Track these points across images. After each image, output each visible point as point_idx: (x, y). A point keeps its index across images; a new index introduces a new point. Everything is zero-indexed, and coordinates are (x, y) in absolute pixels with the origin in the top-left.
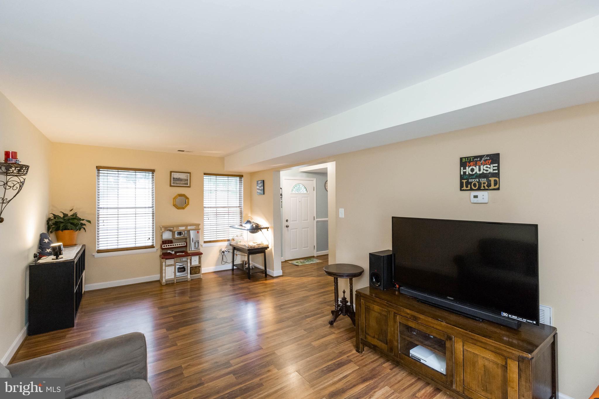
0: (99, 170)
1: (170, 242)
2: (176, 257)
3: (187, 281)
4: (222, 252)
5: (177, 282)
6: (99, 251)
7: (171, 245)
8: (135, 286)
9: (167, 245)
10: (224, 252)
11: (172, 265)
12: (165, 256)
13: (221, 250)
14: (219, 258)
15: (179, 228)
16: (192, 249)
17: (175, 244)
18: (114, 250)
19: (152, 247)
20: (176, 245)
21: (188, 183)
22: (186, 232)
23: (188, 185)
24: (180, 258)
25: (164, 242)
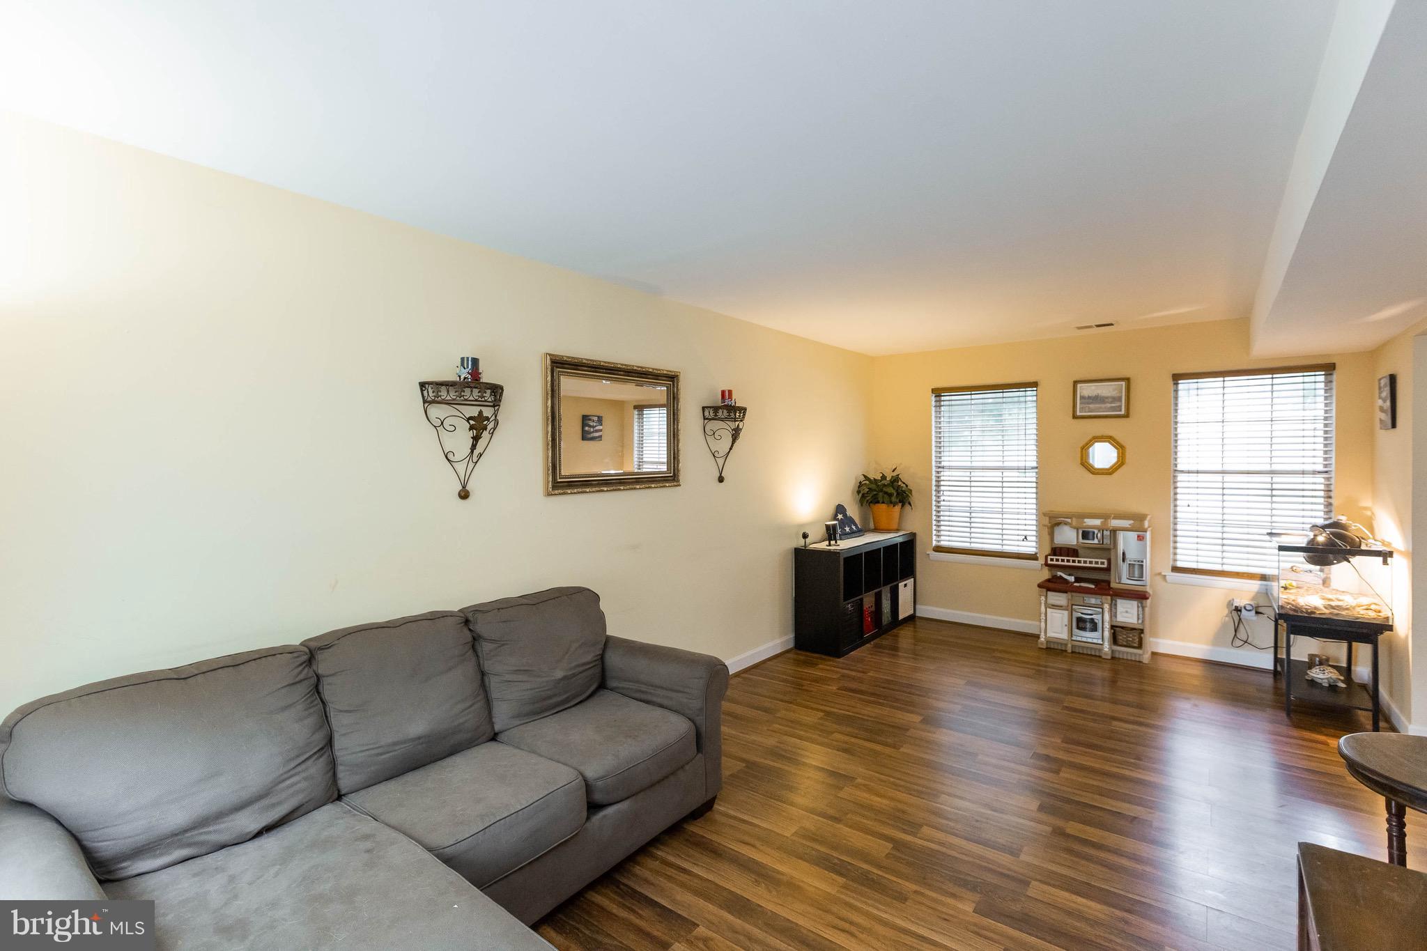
0: (939, 396)
1: (1072, 552)
2: (1072, 591)
3: (1100, 657)
4: (1234, 608)
5: (1072, 652)
6: (939, 549)
7: (1074, 561)
8: (996, 632)
9: (1066, 558)
10: (1240, 611)
11: (1061, 606)
12: (1052, 585)
13: (1230, 603)
14: (1224, 626)
15: (1086, 520)
16: (1123, 579)
17: (1085, 559)
18: (964, 552)
19: (1033, 557)
20: (1082, 562)
21: (1121, 406)
22: (1108, 533)
23: (1123, 412)
24: (1083, 595)
25: (1056, 551)
